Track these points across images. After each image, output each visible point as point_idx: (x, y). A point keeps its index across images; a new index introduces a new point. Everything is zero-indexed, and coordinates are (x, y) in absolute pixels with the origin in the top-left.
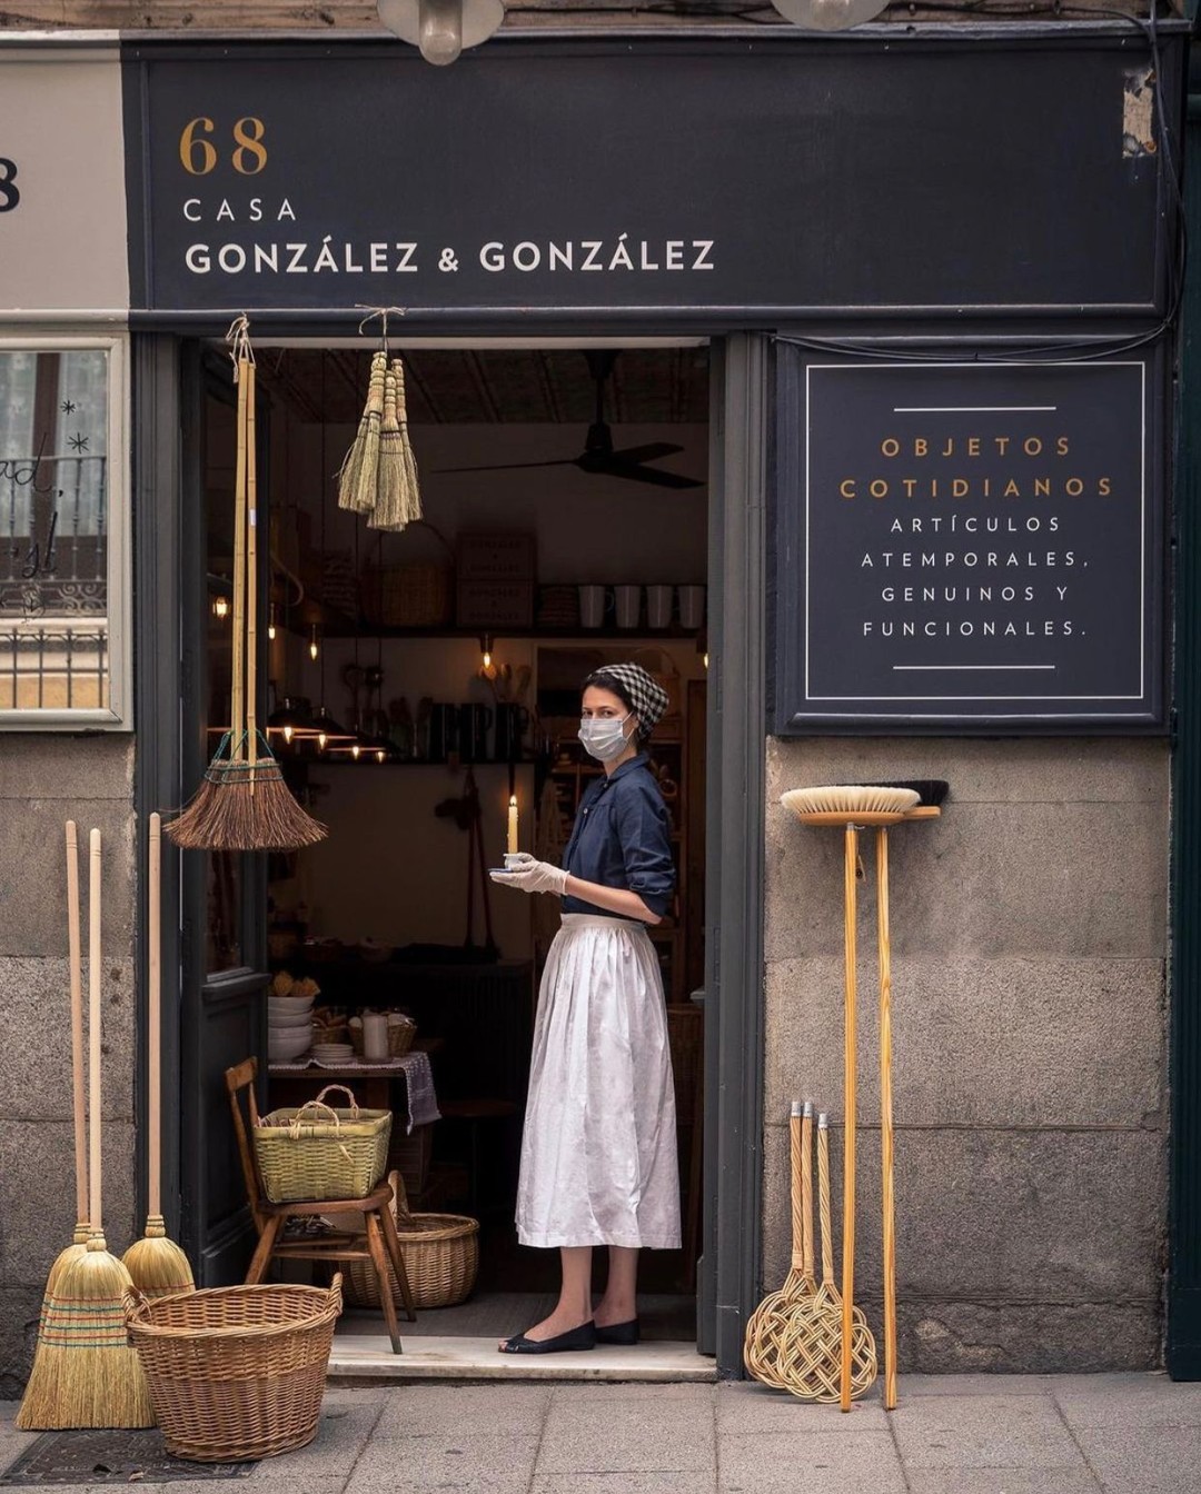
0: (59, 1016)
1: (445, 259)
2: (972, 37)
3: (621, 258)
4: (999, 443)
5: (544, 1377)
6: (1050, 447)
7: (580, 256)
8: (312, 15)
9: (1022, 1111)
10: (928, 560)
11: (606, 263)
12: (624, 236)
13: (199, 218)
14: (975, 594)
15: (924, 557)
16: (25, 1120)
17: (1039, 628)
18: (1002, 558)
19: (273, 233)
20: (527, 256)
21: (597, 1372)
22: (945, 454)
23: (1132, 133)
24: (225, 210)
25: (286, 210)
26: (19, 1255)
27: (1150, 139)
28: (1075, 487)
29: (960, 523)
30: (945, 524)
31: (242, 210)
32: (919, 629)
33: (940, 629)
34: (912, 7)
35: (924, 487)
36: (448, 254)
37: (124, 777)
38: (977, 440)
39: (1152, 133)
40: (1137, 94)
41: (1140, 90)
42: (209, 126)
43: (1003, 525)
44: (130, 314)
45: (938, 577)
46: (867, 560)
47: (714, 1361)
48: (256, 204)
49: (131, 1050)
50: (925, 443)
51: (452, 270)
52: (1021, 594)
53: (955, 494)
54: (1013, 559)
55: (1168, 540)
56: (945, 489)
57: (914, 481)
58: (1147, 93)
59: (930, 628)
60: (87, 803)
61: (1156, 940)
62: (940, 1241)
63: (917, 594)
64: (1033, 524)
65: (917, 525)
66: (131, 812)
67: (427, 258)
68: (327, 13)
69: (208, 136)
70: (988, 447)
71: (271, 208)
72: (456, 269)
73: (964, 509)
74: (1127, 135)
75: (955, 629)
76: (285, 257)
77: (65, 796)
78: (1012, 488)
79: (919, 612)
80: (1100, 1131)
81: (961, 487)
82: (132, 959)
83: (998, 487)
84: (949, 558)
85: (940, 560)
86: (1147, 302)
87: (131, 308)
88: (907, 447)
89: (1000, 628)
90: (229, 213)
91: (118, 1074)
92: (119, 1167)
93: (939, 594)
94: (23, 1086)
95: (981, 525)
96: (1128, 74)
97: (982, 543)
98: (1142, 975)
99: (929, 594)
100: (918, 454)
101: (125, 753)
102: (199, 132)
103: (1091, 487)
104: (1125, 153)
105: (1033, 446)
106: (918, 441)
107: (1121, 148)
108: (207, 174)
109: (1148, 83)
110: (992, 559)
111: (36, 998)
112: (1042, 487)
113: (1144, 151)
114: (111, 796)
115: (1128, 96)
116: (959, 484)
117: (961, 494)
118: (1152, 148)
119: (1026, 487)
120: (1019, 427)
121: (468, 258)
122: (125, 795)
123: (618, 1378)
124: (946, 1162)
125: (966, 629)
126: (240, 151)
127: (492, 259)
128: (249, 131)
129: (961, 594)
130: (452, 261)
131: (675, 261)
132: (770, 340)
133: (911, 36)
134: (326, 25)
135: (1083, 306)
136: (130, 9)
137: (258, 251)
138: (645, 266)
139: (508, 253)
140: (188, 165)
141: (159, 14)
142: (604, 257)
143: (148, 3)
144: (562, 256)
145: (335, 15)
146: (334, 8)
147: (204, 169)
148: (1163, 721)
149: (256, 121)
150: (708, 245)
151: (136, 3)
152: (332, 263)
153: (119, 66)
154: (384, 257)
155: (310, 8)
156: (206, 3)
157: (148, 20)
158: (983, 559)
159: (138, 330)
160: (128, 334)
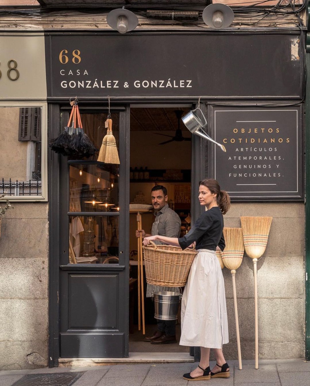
0: (29, 273)
1: (126, 85)
2: (254, 31)
3: (169, 84)
4: (262, 130)
5: (151, 362)
6: (275, 130)
7: (159, 84)
8: (93, 25)
9: (269, 294)
10: (245, 158)
11: (165, 86)
12: (170, 79)
13: (64, 75)
14: (257, 166)
15: (244, 157)
16: (20, 299)
17: (272, 175)
18: (263, 158)
19: (82, 78)
20: (146, 84)
21: (164, 360)
22: (249, 132)
23: (293, 55)
24: (71, 72)
25: (86, 72)
26: (18, 333)
27: (298, 56)
28: (281, 140)
29: (253, 149)
30: (249, 150)
31: (75, 72)
32: (243, 175)
33: (248, 175)
34: (240, 24)
35: (243, 141)
36: (126, 83)
37: (46, 213)
38: (257, 129)
39: (298, 54)
40: (294, 45)
41: (295, 44)
42: (66, 52)
43: (263, 150)
44: (47, 98)
45: (247, 162)
46: (230, 158)
47: (193, 357)
48: (78, 71)
49: (47, 281)
50: (244, 130)
51: (127, 87)
52: (268, 167)
53: (251, 142)
54: (266, 158)
55: (304, 153)
56: (249, 141)
57: (241, 139)
58: (297, 45)
59: (246, 175)
60: (36, 219)
61: (302, 251)
62: (250, 326)
63: (242, 167)
64: (270, 149)
65: (242, 150)
66: (47, 221)
67: (121, 84)
68: (97, 25)
69: (66, 54)
70: (259, 131)
71: (82, 72)
72: (128, 87)
73: (253, 146)
74: (292, 55)
75: (252, 175)
76: (86, 84)
77: (31, 218)
78: (265, 141)
79: (243, 171)
80: (288, 298)
81: (253, 141)
82: (47, 258)
83: (262, 140)
84: (250, 158)
85: (248, 158)
86: (298, 95)
87: (47, 96)
88: (240, 131)
89: (263, 175)
90: (72, 73)
91: (44, 287)
92: (44, 310)
93: (248, 167)
94: (20, 290)
95: (258, 150)
96: (292, 40)
97: (258, 154)
98: (298, 260)
99: (245, 167)
100: (242, 132)
101: (46, 207)
102: (64, 53)
103: (285, 140)
104: (292, 59)
105: (270, 131)
106: (242, 129)
107: (291, 58)
108: (66, 63)
109: (297, 42)
110: (261, 158)
111: (23, 268)
112: (273, 140)
113: (296, 59)
114: (42, 218)
115: (292, 46)
116: (252, 140)
117: (253, 142)
118: (298, 58)
119: (269, 140)
120: (267, 126)
121: (131, 84)
122: (46, 217)
123: (169, 362)
124: (251, 307)
125: (254, 175)
126: (74, 58)
127: (137, 84)
128: (76, 53)
129: (253, 167)
130: (127, 85)
131: (182, 85)
132: (206, 105)
133: (239, 30)
134: (97, 28)
135: (282, 97)
136: (48, 23)
137: (79, 83)
138: (175, 86)
139: (141, 83)
140: (61, 61)
141: (55, 25)
142: (165, 84)
143: (52, 22)
144: (154, 84)
145: (98, 25)
146: (98, 23)
147: (65, 62)
148: (303, 198)
149: (78, 51)
150: (190, 81)
151: (49, 22)
152: (97, 85)
153: (44, 37)
154: (110, 84)
155: (92, 23)
156: (67, 22)
157: (52, 26)
158: (258, 158)
159: (49, 102)
160: (47, 103)
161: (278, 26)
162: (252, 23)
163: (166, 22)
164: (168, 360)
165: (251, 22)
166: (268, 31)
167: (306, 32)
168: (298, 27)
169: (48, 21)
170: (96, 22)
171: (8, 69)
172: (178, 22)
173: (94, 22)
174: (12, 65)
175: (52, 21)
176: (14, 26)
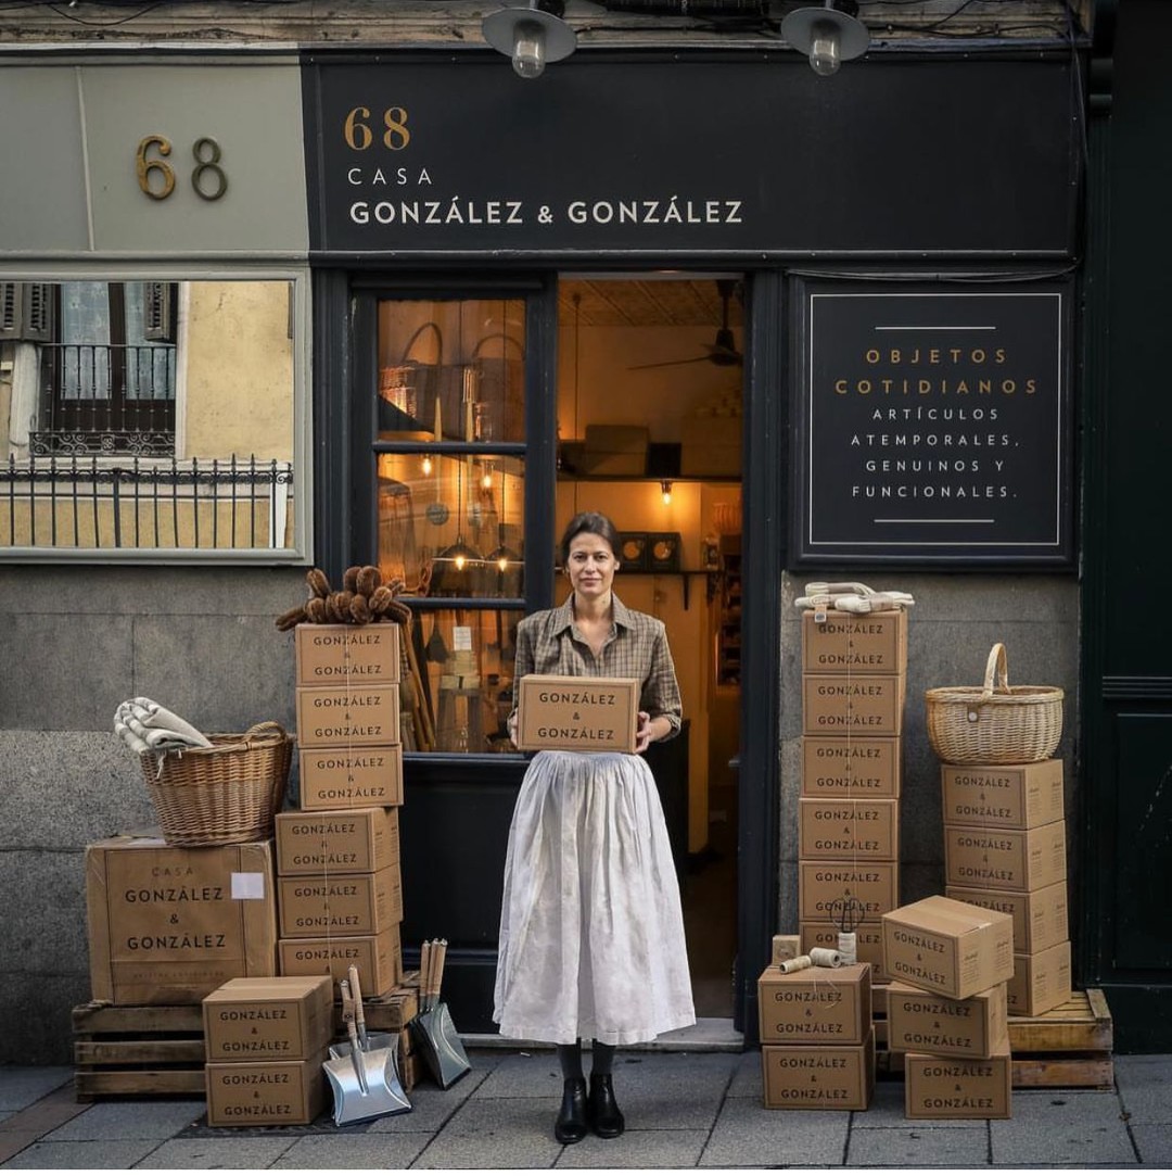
1: (543, 214)
2: (930, 50)
3: (673, 213)
4: (953, 354)
6: (991, 356)
7: (642, 212)
8: (446, 31)
10: (901, 441)
11: (662, 218)
12: (675, 197)
13: (360, 183)
14: (935, 466)
15: (897, 438)
17: (982, 491)
18: (955, 439)
19: (414, 194)
20: (603, 212)
24: (379, 177)
25: (424, 177)
28: (1009, 387)
29: (925, 413)
30: (913, 414)
31: (391, 176)
32: (894, 492)
33: (909, 492)
34: (890, 27)
35: (896, 387)
36: (545, 210)
38: (937, 351)
42: (366, 114)
43: (956, 415)
44: (310, 254)
46: (855, 440)
48: (402, 172)
50: (899, 353)
51: (548, 222)
52: (969, 466)
53: (921, 391)
54: (963, 440)
55: (1078, 427)
56: (913, 387)
57: (891, 382)
59: (902, 491)
63: (892, 466)
64: (978, 414)
67: (529, 213)
68: (457, 30)
69: (367, 122)
70: (945, 356)
71: (413, 175)
72: (550, 221)
73: (927, 402)
75: (920, 491)
76: (424, 212)
77: (261, 613)
78: (963, 387)
79: (893, 479)
81: (925, 387)
83: (952, 387)
84: (916, 439)
85: (909, 440)
86: (1061, 249)
87: (311, 249)
88: (885, 356)
89: (954, 491)
90: (382, 179)
93: (909, 466)
95: (939, 414)
97: (941, 428)
99: (901, 466)
100: (893, 361)
102: (359, 118)
103: (1022, 387)
105: (978, 356)
106: (893, 352)
108: (367, 149)
110: (948, 440)
112: (985, 387)
116: (923, 384)
117: (924, 392)
119: (973, 387)
120: (968, 341)
121: (559, 213)
123: (671, 1049)
125: (929, 492)
126: (389, 132)
127: (577, 214)
128: (396, 117)
129: (925, 466)
130: (548, 215)
131: (713, 216)
132: (784, 277)
133: (884, 49)
134: (457, 39)
135: (1014, 252)
136: (312, 26)
137: (404, 208)
138: (691, 220)
139: (589, 209)
140: (351, 143)
141: (333, 30)
142: (660, 213)
143: (324, 22)
144: (629, 212)
145: (463, 31)
146: (463, 26)
147: (363, 145)
148: (1074, 562)
149: (401, 110)
150: (737, 204)
151: (316, 22)
152: (458, 216)
153: (299, 68)
154: (497, 212)
155: (445, 26)
156: (368, 22)
157: (326, 34)
158: (941, 440)
159: (317, 265)
160: (309, 270)
161: (1005, 33)
162: (927, 25)
163: (665, 22)
164: (668, 1045)
165: (923, 22)
166: (974, 49)
167: (1087, 54)
168: (1062, 37)
169: (312, 19)
170: (457, 22)
171: (193, 165)
172: (700, 22)
173: (451, 21)
174: (207, 156)
175: (325, 19)
176: (212, 35)
